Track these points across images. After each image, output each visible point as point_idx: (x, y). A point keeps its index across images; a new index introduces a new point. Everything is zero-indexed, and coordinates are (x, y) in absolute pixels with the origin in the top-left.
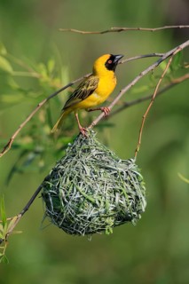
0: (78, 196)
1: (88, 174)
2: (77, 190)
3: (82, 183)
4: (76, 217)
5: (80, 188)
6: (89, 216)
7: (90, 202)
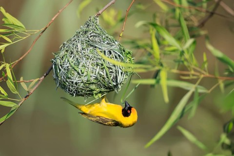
0: (68, 65)
1: (79, 50)
2: (68, 61)
3: (73, 55)
4: (67, 81)
5: (71, 59)
6: (75, 82)
7: (76, 70)
